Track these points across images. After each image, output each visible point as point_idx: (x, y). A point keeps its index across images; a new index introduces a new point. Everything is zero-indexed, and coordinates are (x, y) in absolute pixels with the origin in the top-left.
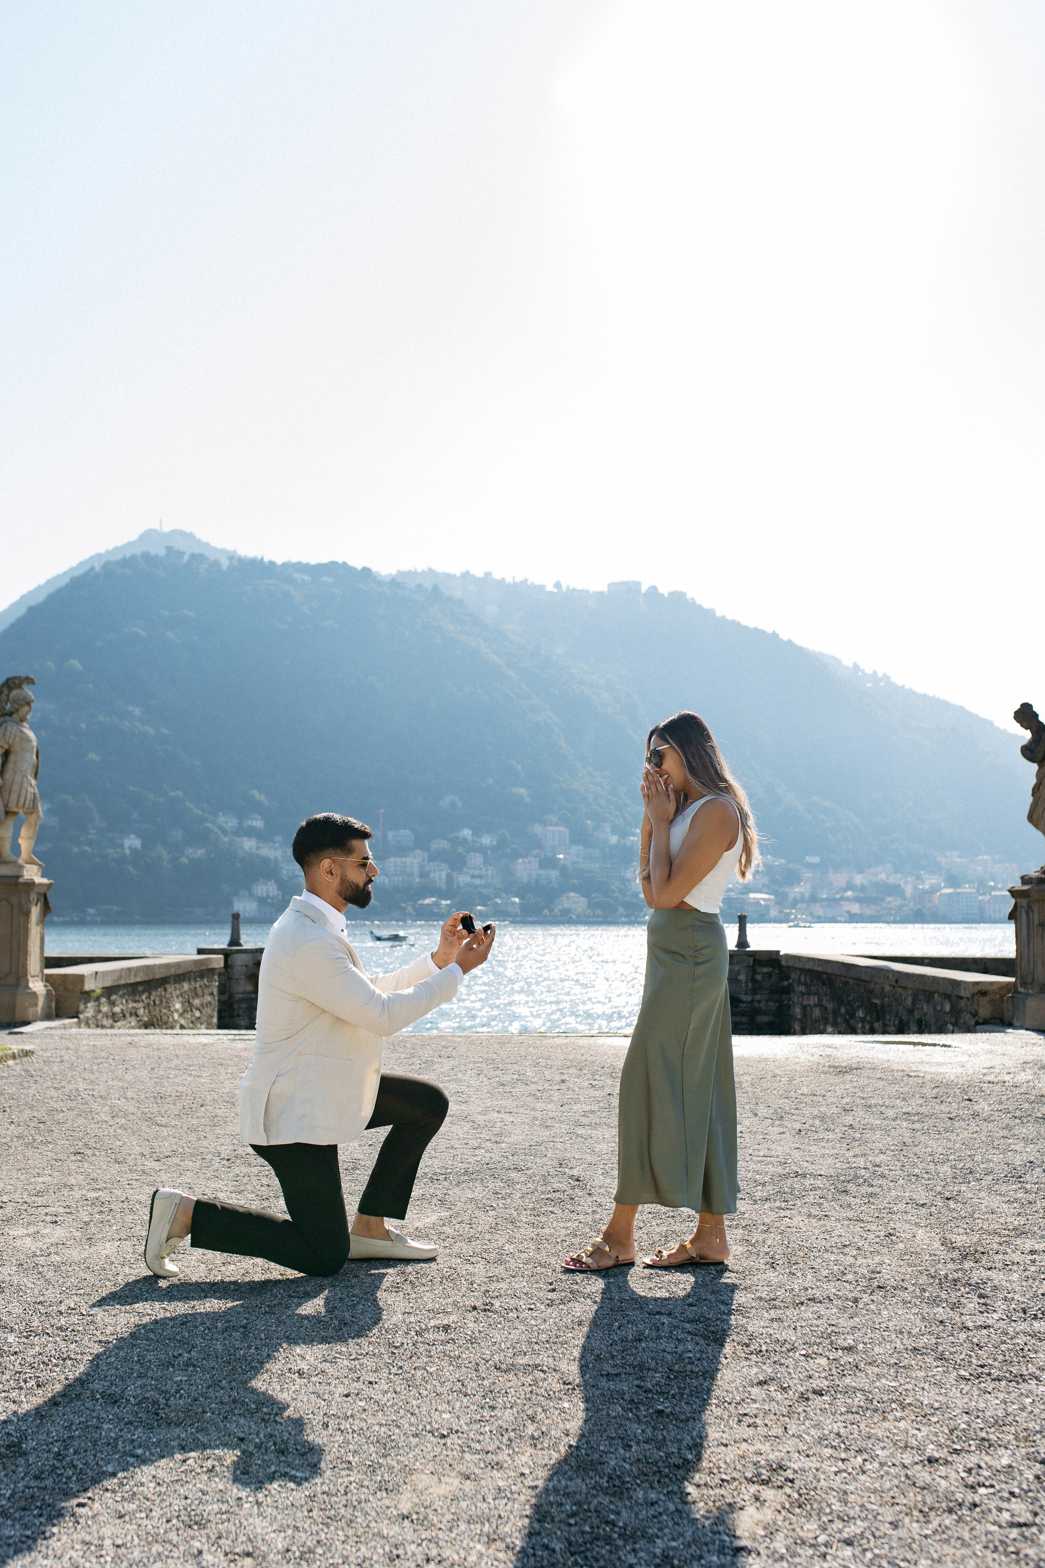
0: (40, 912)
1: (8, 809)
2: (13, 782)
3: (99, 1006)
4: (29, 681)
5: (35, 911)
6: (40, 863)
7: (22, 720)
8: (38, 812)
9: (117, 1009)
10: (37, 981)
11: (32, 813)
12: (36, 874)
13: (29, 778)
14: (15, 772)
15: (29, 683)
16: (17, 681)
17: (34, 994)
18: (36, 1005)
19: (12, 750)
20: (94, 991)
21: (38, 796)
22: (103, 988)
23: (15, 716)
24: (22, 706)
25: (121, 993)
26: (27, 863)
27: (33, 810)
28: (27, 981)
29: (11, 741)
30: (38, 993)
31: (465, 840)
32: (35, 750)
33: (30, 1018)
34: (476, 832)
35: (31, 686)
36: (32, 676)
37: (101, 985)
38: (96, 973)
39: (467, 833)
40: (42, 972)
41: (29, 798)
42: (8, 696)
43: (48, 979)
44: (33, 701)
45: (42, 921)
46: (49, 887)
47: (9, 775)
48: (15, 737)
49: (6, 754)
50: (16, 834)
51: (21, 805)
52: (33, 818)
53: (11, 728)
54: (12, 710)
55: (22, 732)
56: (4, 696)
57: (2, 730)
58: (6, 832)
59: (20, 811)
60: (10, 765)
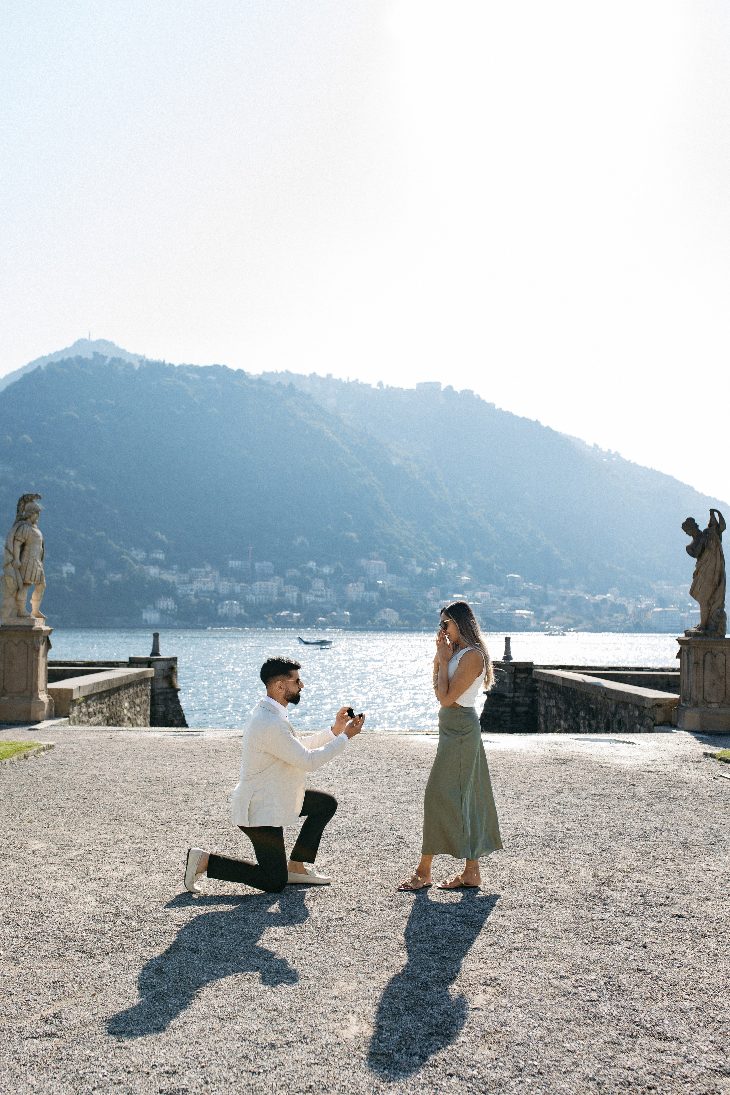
0: (45, 647)
1: (24, 582)
2: (27, 564)
3: (81, 709)
5: (42, 648)
6: (45, 616)
7: (33, 523)
8: (43, 583)
10: (44, 693)
11: (39, 584)
12: (42, 624)
13: (38, 561)
14: (29, 558)
15: (37, 498)
16: (30, 497)
17: (42, 703)
18: (43, 710)
19: (27, 543)
20: (78, 699)
21: (44, 573)
23: (29, 520)
24: (33, 514)
25: (94, 699)
26: (37, 616)
27: (40, 582)
28: (37, 694)
29: (26, 537)
32: (41, 543)
33: (40, 718)
36: (40, 494)
37: (82, 695)
38: (80, 686)
40: (46, 686)
41: (38, 574)
42: (24, 506)
43: (50, 691)
44: (40, 510)
45: (46, 654)
46: (50, 632)
47: (25, 559)
48: (29, 534)
49: (23, 546)
50: (30, 597)
51: (33, 579)
52: (40, 587)
53: (27, 528)
54: (27, 516)
55: (33, 531)
56: (21, 507)
57: (21, 531)
58: (23, 597)
59: (32, 583)
60: (26, 553)
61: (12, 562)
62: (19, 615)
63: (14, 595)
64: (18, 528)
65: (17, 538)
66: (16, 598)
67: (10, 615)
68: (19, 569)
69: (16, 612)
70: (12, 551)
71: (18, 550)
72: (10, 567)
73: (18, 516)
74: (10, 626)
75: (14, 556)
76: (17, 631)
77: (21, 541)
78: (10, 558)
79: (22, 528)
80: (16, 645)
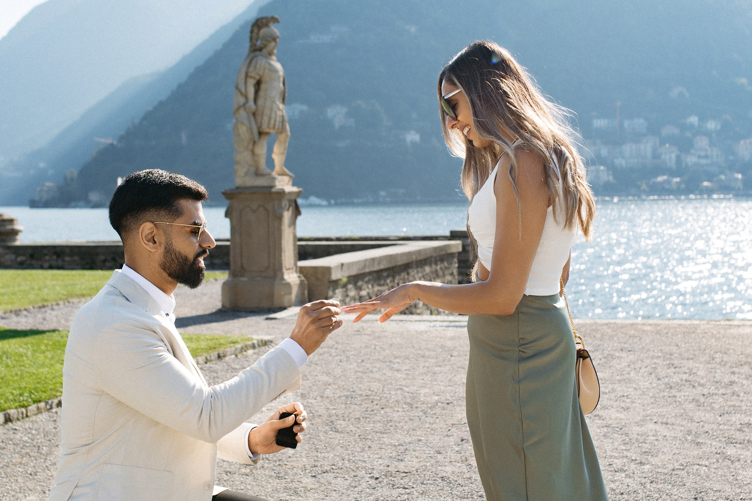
0: (292, 215)
1: (261, 131)
2: (264, 107)
3: (346, 291)
4: (275, 20)
5: (287, 215)
6: (291, 174)
7: (270, 54)
8: (286, 132)
9: (364, 293)
10: (292, 273)
11: (281, 133)
12: (287, 184)
13: (278, 103)
14: (266, 99)
15: (274, 22)
16: (264, 21)
17: (288, 285)
18: (290, 293)
19: (263, 80)
20: (340, 280)
21: (286, 118)
22: (349, 277)
23: (264, 51)
24: (269, 42)
25: (366, 279)
26: (280, 175)
27: (282, 130)
28: (282, 274)
29: (261, 73)
30: (292, 284)
31: (692, 126)
32: (282, 79)
33: (286, 304)
34: (703, 119)
35: (276, 24)
36: (276, 16)
37: (347, 274)
38: (342, 265)
39: (694, 120)
40: (295, 264)
41: (278, 120)
42: (258, 34)
43: (302, 271)
44: (278, 37)
45: (293, 223)
46: (298, 194)
47: (260, 102)
48: (264, 69)
49: (258, 84)
50: (270, 151)
51: (271, 126)
52: (282, 137)
53: (261, 61)
54: (261, 46)
55: (270, 64)
56: (255, 35)
57: (253, 64)
58: (261, 150)
59: (272, 131)
60: (262, 93)
61: (244, 105)
62: (258, 174)
63: (250, 147)
64: (250, 62)
65: (250, 74)
66: (253, 153)
67: (246, 174)
68: (254, 114)
69: (253, 169)
70: (243, 90)
71: (251, 91)
72: (242, 113)
73: (251, 46)
74: (246, 188)
75: (246, 97)
76: (254, 193)
77: (254, 78)
78: (242, 100)
79: (254, 61)
80: (254, 212)
